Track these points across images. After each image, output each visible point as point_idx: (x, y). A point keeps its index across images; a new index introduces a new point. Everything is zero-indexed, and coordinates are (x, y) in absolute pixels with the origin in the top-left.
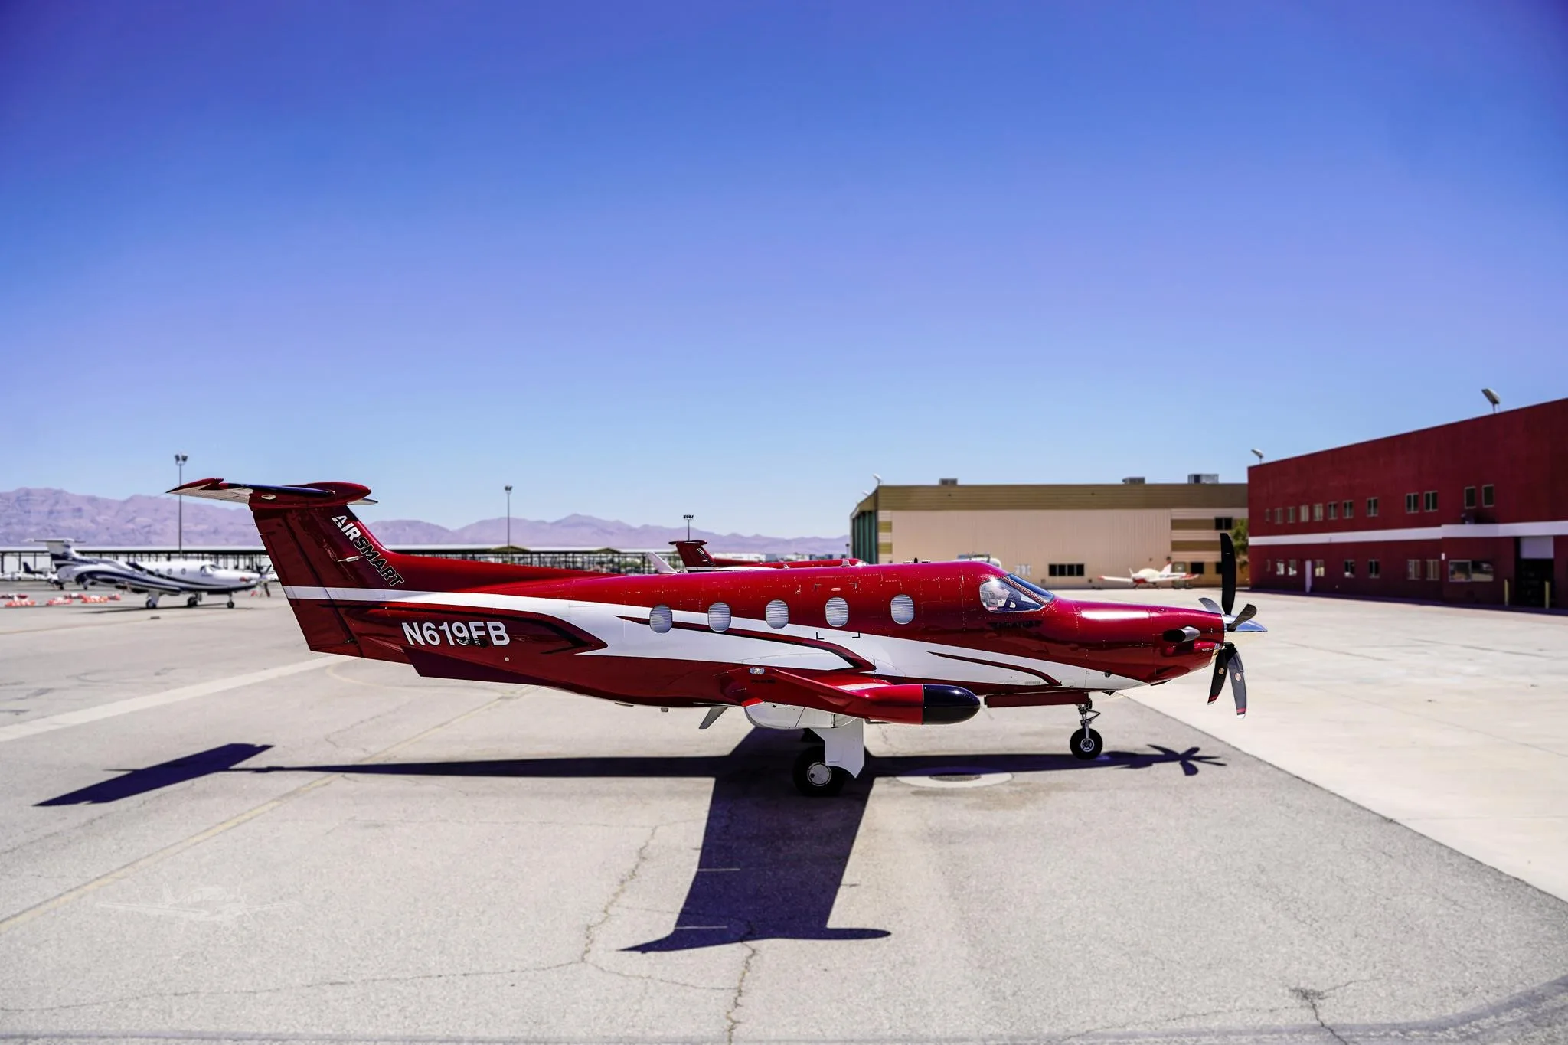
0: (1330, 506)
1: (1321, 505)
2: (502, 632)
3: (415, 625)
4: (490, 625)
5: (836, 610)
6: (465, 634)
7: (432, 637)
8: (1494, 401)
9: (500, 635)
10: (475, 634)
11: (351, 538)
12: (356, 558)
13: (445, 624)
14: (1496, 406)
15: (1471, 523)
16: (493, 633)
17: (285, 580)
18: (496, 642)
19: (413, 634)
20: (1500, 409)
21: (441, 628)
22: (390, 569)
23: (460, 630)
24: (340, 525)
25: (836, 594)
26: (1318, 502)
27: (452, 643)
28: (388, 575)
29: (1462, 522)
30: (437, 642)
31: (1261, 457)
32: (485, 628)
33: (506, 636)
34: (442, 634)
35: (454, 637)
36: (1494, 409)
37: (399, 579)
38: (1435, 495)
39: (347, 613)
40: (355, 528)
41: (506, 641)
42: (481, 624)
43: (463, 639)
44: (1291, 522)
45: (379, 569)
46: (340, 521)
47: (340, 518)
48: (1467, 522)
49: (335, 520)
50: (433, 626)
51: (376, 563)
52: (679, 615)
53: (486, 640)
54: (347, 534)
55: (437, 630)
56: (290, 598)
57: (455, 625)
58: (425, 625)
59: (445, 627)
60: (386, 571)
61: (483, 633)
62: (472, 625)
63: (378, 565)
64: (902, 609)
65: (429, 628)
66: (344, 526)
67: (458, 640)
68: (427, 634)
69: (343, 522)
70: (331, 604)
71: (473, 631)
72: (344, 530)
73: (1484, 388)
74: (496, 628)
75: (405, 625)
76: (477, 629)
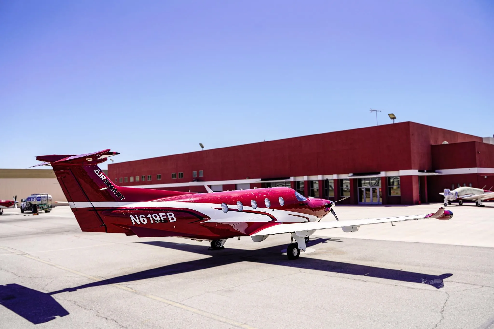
0: (142, 177)
1: (139, 177)
2: (173, 216)
3: (136, 216)
4: (168, 214)
5: (267, 202)
6: (158, 218)
7: (144, 221)
8: (202, 147)
9: (172, 218)
10: (162, 218)
11: (103, 180)
12: (106, 188)
13: (149, 215)
14: (203, 148)
15: (196, 182)
16: (170, 217)
17: (70, 199)
18: (171, 221)
19: (135, 220)
20: (205, 149)
21: (148, 216)
22: (119, 193)
23: (156, 217)
24: (97, 174)
25: (265, 197)
26: (137, 175)
27: (152, 222)
28: (119, 195)
29: (193, 181)
30: (146, 222)
31: (113, 161)
32: (166, 215)
33: (175, 218)
34: (148, 219)
35: (153, 220)
36: (202, 149)
37: (123, 197)
38: (182, 174)
39: (101, 213)
40: (103, 175)
41: (175, 220)
42: (164, 214)
43: (157, 220)
44: (126, 182)
45: (115, 193)
46: (97, 172)
47: (97, 170)
48: (195, 181)
49: (95, 171)
50: (144, 216)
51: (113, 190)
52: (230, 206)
53: (167, 220)
54: (101, 178)
55: (146, 217)
56: (72, 207)
57: (154, 215)
58: (141, 216)
59: (149, 216)
60: (118, 194)
61: (165, 217)
62: (161, 214)
63: (114, 191)
64: (281, 201)
65: (142, 217)
66: (99, 174)
67: (155, 221)
68: (141, 219)
69: (99, 172)
70: (94, 209)
71: (161, 216)
72: (99, 176)
73: (200, 143)
74: (171, 215)
75: (132, 217)
76: (163, 216)
